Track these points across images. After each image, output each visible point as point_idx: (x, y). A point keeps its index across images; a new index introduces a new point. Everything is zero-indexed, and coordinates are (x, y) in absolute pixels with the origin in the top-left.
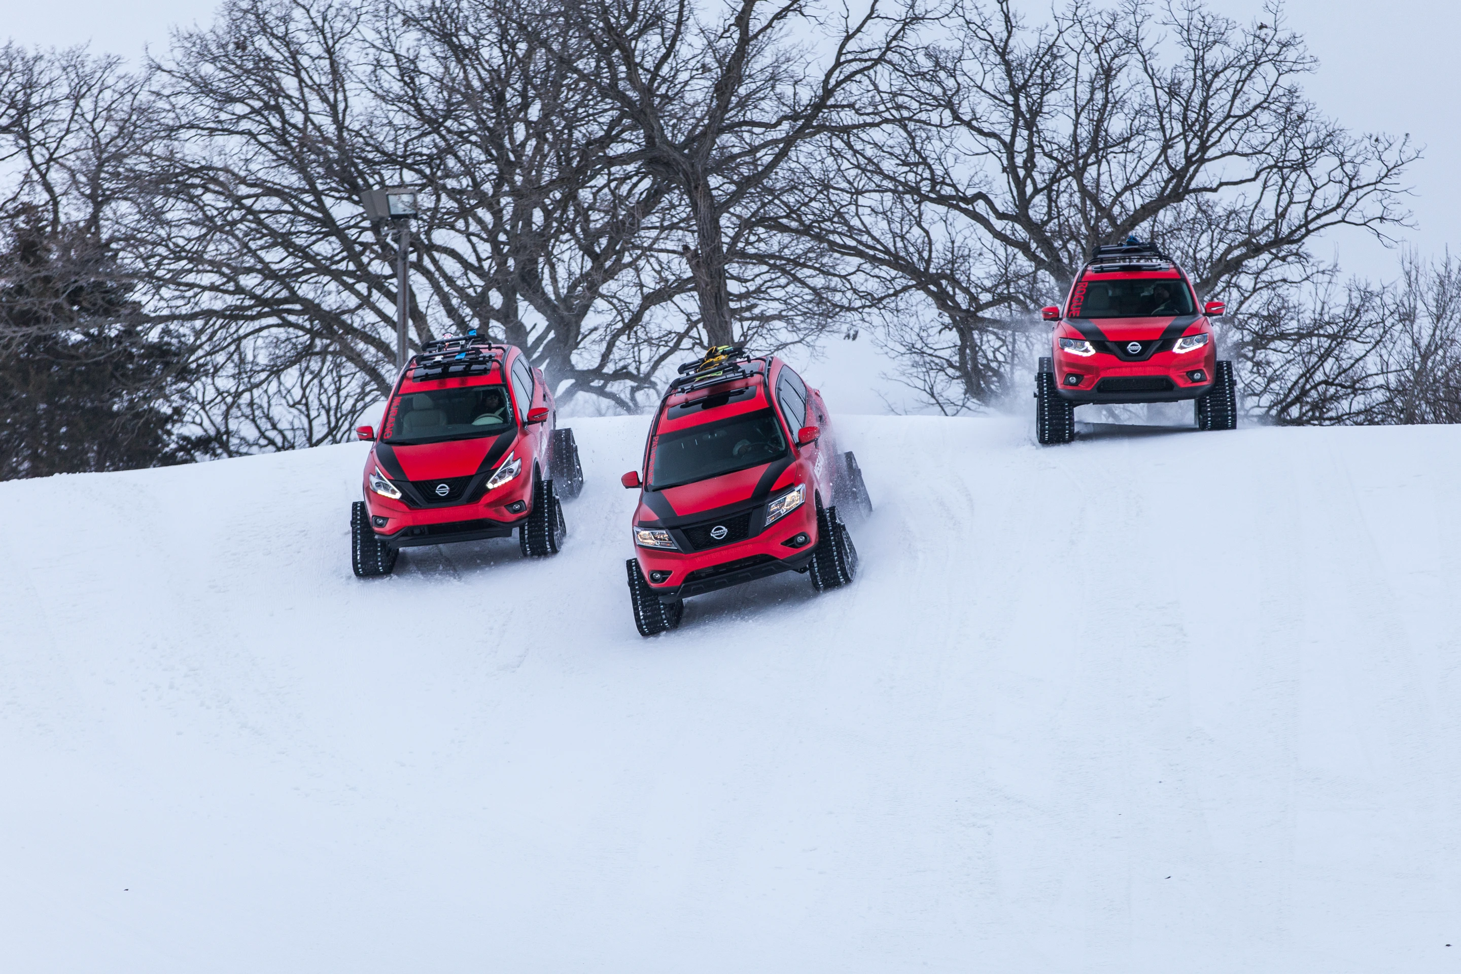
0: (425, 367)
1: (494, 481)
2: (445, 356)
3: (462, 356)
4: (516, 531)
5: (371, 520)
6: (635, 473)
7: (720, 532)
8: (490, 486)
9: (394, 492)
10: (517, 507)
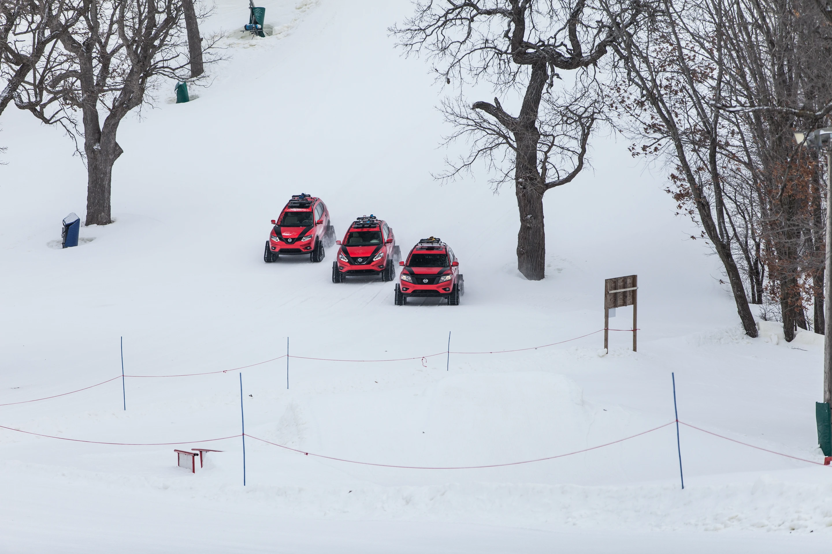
0: (358, 225)
1: (375, 259)
2: (364, 222)
3: (369, 222)
4: (381, 274)
5: (339, 268)
6: (404, 262)
7: (426, 281)
8: (374, 260)
9: (346, 260)
10: (382, 267)
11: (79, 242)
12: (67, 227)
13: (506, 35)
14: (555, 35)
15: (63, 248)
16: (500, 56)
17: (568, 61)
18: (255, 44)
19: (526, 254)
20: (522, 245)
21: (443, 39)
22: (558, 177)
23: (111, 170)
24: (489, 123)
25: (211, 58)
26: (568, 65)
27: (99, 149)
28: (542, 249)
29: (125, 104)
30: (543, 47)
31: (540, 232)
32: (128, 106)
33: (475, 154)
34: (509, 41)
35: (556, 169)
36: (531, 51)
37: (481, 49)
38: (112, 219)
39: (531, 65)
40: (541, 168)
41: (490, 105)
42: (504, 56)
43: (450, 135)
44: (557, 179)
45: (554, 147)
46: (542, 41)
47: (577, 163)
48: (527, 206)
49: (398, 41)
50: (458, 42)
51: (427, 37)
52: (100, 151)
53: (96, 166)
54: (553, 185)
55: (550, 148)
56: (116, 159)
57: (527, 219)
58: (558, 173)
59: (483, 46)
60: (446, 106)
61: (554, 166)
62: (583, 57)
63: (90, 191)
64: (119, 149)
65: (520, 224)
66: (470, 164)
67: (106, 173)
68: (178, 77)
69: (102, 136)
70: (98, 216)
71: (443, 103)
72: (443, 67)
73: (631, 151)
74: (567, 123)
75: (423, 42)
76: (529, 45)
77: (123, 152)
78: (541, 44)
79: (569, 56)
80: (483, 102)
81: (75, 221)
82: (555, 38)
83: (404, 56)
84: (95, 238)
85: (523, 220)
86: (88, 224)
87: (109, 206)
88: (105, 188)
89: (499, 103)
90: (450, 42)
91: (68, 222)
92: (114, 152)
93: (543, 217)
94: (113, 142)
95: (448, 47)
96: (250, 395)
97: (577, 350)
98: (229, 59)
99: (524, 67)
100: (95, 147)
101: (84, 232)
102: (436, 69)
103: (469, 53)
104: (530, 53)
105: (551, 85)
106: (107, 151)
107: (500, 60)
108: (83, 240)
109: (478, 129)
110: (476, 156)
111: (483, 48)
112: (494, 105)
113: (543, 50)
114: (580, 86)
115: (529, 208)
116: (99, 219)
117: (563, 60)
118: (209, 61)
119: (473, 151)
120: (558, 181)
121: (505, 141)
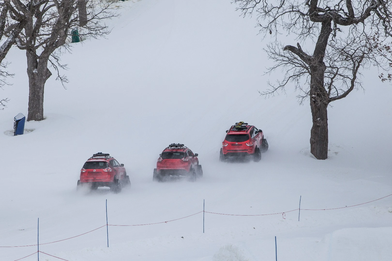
11: (24, 131)
12: (17, 122)
13: (307, 4)
14: (339, 4)
15: (15, 135)
16: (303, 16)
17: (345, 20)
18: (119, 5)
19: (316, 143)
20: (314, 137)
21: (266, 5)
22: (338, 94)
23: (44, 86)
24: (297, 59)
25: (107, 15)
26: (345, 23)
27: (36, 73)
28: (326, 140)
29: (54, 44)
30: (329, 11)
31: (325, 128)
32: (56, 45)
33: (287, 79)
34: (309, 7)
35: (336, 89)
36: (321, 13)
37: (290, 12)
38: (44, 117)
39: (321, 23)
40: (328, 88)
41: (295, 47)
42: (306, 17)
43: (273, 67)
44: (337, 95)
45: (337, 75)
46: (328, 8)
47: (350, 85)
48: (317, 112)
49: (238, 6)
50: (277, 7)
51: (257, 4)
52: (37, 74)
53: (34, 84)
54: (334, 99)
55: (335, 75)
56: (47, 79)
57: (317, 121)
58: (337, 91)
59: (291, 10)
60: (270, 49)
61: (335, 87)
62: (355, 18)
63: (31, 99)
64: (49, 73)
65: (313, 124)
66: (284, 85)
67: (41, 87)
68: (88, 27)
69: (39, 64)
70: (35, 115)
71: (269, 47)
72: (265, 23)
73: (380, 78)
74: (346, 60)
75: (254, 7)
76: (320, 10)
77: (51, 75)
78: (327, 9)
79: (346, 17)
80: (290, 46)
81: (23, 118)
82: (339, 5)
83: (243, 15)
84: (35, 129)
85: (314, 121)
86: (28, 120)
87: (43, 109)
88: (40, 97)
89: (300, 47)
90: (272, 7)
91: (17, 119)
92: (46, 74)
93: (327, 120)
94: (45, 68)
95: (271, 10)
96: (182, 237)
97: (375, 207)
98: (118, 16)
99: (316, 23)
100: (34, 71)
101: (28, 125)
102: (260, 24)
103: (282, 15)
104: (321, 15)
105: (335, 35)
106: (42, 74)
107: (303, 19)
108: (26, 130)
109: (290, 63)
110: (288, 80)
111: (291, 11)
112: (297, 47)
113: (329, 13)
114: (351, 36)
115: (319, 114)
116: (36, 117)
117: (342, 20)
118: (106, 17)
119: (286, 77)
120: (337, 97)
121: (307, 71)
